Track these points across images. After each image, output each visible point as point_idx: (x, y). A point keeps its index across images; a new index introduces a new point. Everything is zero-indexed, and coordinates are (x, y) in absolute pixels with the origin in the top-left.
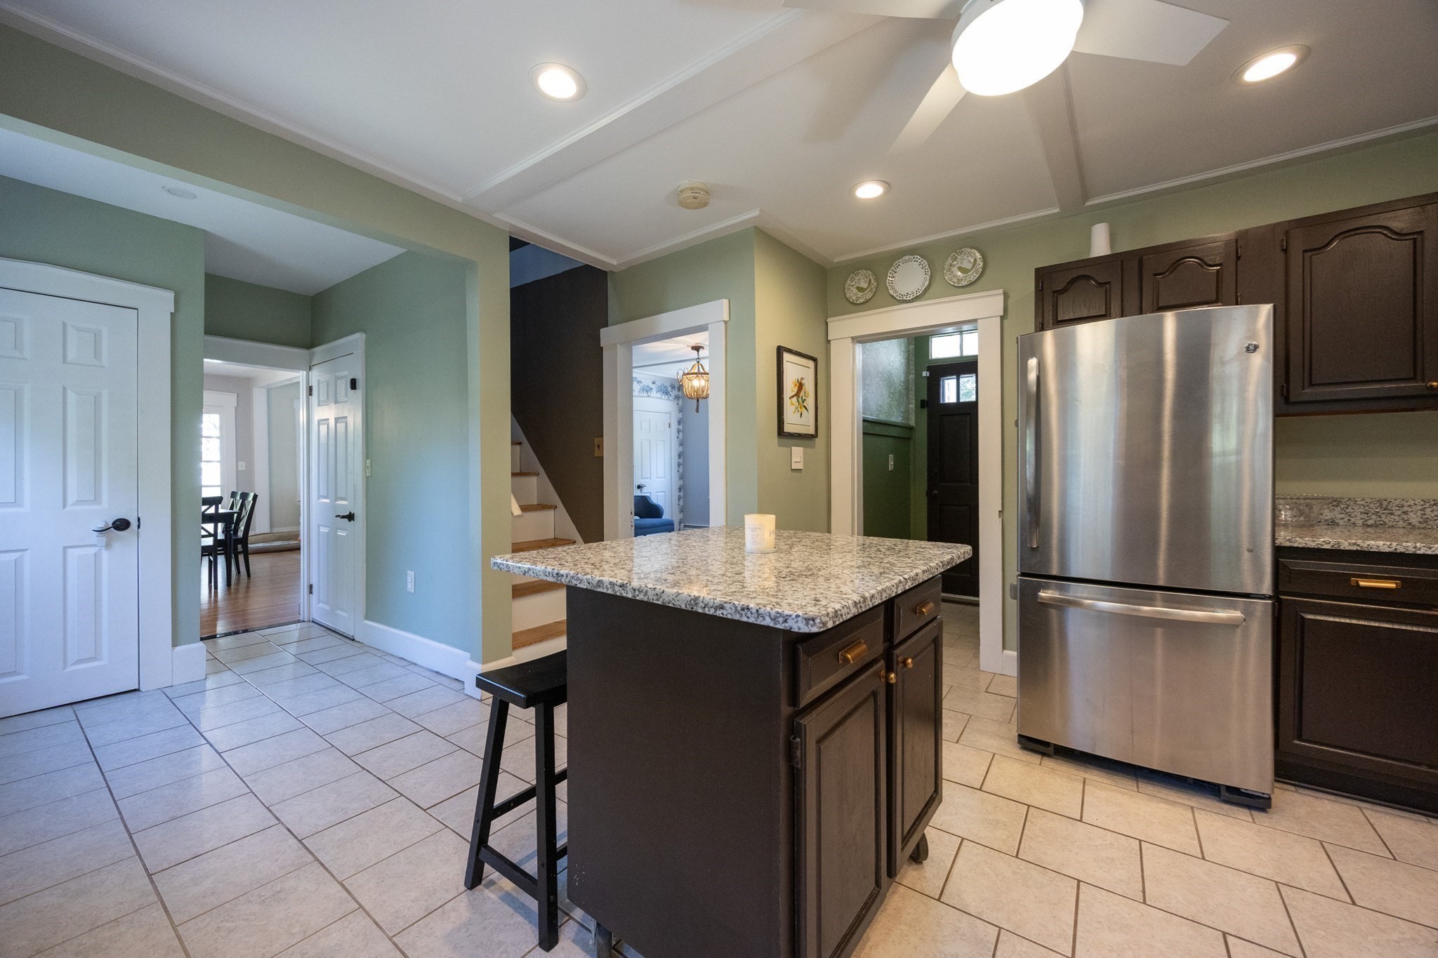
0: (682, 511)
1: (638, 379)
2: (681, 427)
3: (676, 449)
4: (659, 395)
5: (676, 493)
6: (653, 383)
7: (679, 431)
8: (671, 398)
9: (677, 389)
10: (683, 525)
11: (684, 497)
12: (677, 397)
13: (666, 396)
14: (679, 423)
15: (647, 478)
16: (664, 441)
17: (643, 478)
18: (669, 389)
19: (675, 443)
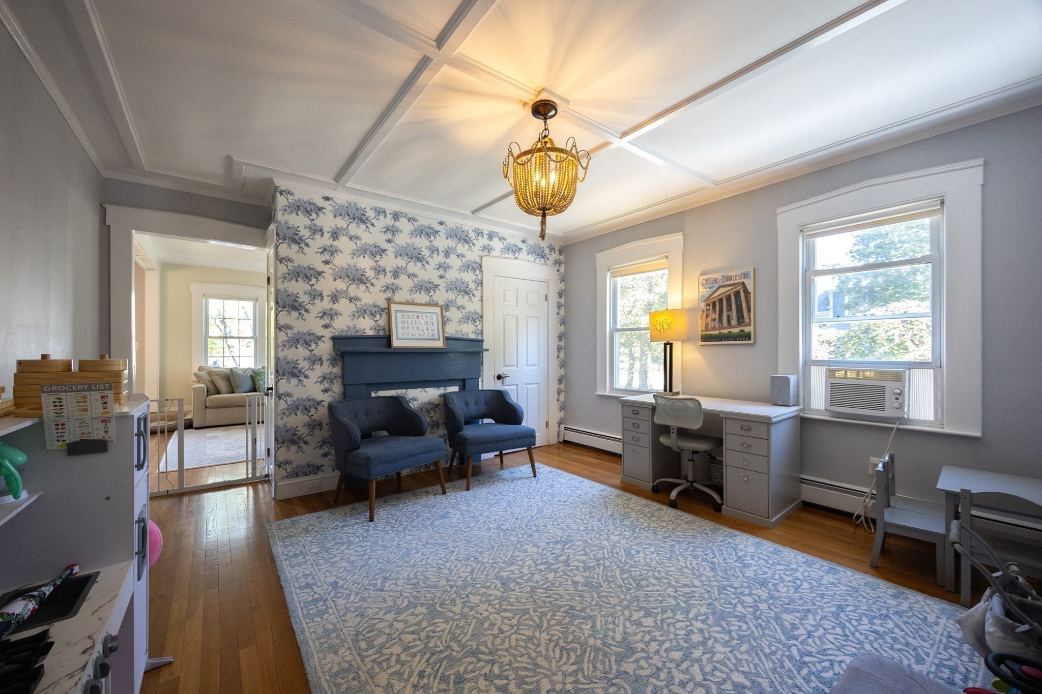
0: (562, 408)
1: (501, 235)
2: (562, 301)
3: (555, 329)
4: (531, 258)
5: (554, 386)
6: (524, 242)
7: (559, 306)
8: (549, 263)
9: (557, 252)
10: (563, 426)
11: (566, 391)
12: (557, 263)
13: (543, 260)
14: (560, 295)
15: (514, 366)
16: (538, 317)
17: (505, 365)
18: (547, 251)
19: (554, 320)
